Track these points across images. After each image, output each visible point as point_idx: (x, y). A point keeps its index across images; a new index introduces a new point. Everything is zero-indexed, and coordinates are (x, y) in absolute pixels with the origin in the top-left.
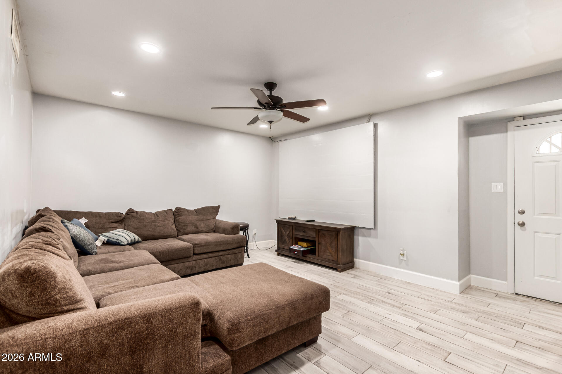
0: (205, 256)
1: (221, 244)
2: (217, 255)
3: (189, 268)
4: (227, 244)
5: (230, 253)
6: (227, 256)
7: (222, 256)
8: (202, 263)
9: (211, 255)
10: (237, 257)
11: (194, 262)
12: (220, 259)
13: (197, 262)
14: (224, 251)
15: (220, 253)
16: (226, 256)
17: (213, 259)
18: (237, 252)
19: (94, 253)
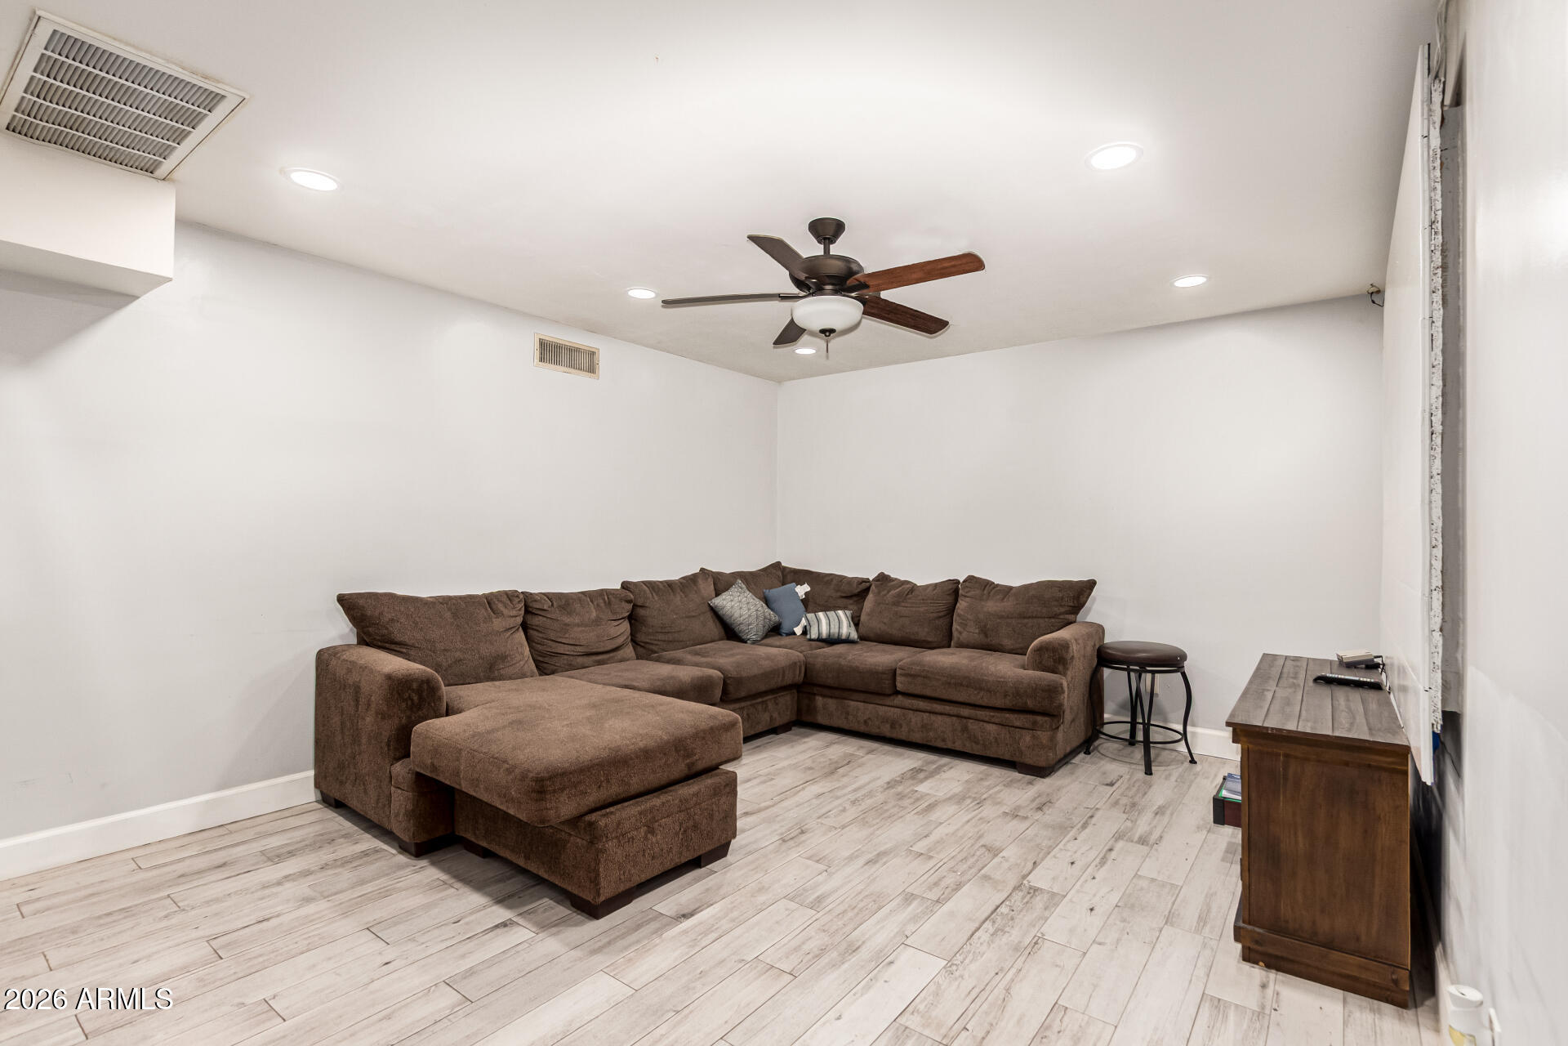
0: (922, 704)
1: (961, 685)
2: (955, 713)
3: (887, 722)
4: (981, 689)
5: (997, 721)
6: (985, 724)
7: (971, 721)
8: (916, 719)
9: (938, 707)
10: (1020, 738)
11: (898, 711)
12: (965, 729)
13: (904, 715)
14: (977, 709)
15: (966, 712)
16: (982, 723)
17: (948, 720)
18: (1018, 724)
19: (749, 639)
